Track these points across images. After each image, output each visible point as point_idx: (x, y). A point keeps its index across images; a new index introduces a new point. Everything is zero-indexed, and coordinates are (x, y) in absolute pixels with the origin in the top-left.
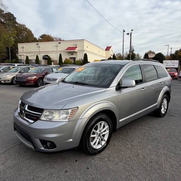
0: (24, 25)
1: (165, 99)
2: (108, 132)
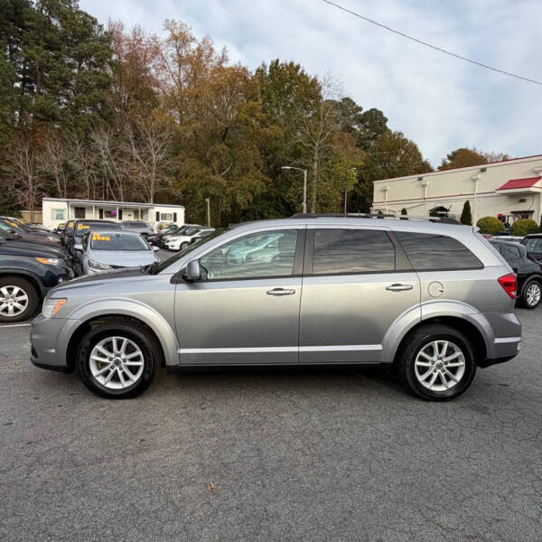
0: (400, 134)
1: (446, 344)
2: (141, 363)
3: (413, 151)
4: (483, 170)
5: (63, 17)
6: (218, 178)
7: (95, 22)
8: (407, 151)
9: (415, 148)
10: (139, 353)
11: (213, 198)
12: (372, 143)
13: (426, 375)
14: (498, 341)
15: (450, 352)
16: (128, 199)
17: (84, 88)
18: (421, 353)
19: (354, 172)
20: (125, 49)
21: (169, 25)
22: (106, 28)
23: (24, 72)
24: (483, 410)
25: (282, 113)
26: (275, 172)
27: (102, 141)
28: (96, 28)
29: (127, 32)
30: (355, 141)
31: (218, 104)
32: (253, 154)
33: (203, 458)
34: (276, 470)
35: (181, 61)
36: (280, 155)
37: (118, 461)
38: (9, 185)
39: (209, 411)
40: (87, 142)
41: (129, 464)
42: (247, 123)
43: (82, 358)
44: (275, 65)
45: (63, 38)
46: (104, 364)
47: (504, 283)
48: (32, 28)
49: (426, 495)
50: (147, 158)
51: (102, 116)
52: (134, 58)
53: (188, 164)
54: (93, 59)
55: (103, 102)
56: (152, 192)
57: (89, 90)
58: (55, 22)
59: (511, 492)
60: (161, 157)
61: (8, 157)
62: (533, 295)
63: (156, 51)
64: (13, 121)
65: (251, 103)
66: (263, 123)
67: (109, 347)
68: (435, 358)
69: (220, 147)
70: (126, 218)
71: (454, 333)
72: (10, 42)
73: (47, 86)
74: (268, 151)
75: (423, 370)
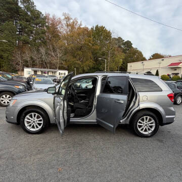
0: (136, 48)
1: (149, 117)
2: (42, 122)
3: (140, 54)
4: (163, 60)
5: (31, 12)
6: (79, 62)
7: (41, 13)
8: (138, 54)
9: (141, 53)
10: (41, 118)
11: (77, 68)
12: (127, 51)
13: (141, 128)
14: (167, 117)
15: (150, 120)
16: (50, 68)
17: (37, 33)
18: (140, 120)
19: (121, 60)
20: (50, 22)
21: (64, 14)
22: (44, 15)
23: (20, 29)
24: (161, 141)
25: (99, 42)
26: (96, 60)
27: (43, 50)
28: (41, 15)
29: (51, 16)
30: (122, 51)
31: (79, 39)
32: (90, 54)
33: (59, 158)
34: (85, 163)
35: (68, 25)
36: (98, 55)
37: (28, 158)
38: (14, 63)
39: (64, 139)
40: (38, 50)
41: (32, 159)
42: (88, 45)
43: (22, 120)
44: (97, 27)
45: (31, 18)
46: (30, 122)
47: (170, 96)
48: (22, 15)
49: (139, 175)
50: (56, 55)
51: (43, 42)
52: (53, 24)
53: (69, 57)
54: (40, 25)
55: (43, 38)
56: (58, 66)
57: (39, 34)
58: (29, 13)
59: (171, 175)
60: (61, 55)
61: (14, 55)
62: (179, 100)
63: (60, 22)
64: (16, 44)
65: (89, 38)
66: (93, 45)
67: (31, 116)
68: (144, 122)
69: (79, 52)
70: (49, 74)
71: (151, 114)
72: (16, 20)
73: (26, 33)
74: (94, 53)
75: (140, 126)
